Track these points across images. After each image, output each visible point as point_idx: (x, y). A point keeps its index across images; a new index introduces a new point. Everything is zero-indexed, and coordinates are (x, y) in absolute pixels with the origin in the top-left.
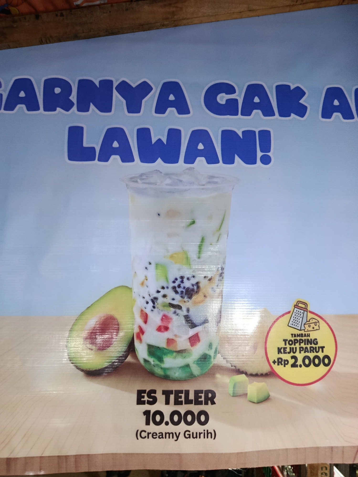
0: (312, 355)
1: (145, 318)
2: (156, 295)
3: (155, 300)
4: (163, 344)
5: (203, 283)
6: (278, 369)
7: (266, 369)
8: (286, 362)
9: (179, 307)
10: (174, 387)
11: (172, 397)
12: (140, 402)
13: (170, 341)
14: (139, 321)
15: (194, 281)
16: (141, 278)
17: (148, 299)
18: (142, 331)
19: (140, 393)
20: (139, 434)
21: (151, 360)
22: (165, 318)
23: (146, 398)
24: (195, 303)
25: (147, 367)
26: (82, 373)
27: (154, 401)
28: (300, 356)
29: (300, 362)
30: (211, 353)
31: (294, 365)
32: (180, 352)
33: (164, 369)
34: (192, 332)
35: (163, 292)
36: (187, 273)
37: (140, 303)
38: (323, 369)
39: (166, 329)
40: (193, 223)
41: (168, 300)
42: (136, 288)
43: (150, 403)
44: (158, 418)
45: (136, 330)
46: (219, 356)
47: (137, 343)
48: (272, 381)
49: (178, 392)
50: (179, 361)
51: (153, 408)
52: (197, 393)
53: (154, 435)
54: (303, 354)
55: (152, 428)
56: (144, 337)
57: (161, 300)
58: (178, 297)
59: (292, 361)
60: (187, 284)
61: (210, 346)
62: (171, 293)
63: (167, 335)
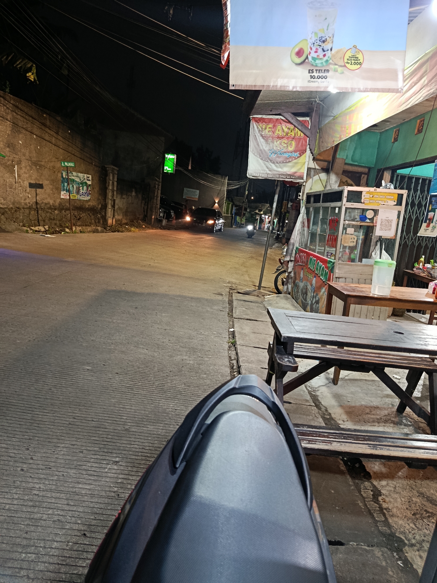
0: (356, 62)
1: (311, 49)
2: (314, 42)
3: (314, 44)
4: (316, 57)
5: (328, 39)
6: (347, 65)
7: (343, 64)
8: (349, 63)
9: (321, 46)
10: (318, 69)
11: (318, 71)
12: (309, 73)
13: (318, 56)
14: (309, 50)
15: (325, 38)
16: (310, 37)
17: (312, 43)
18: (310, 53)
19: (309, 70)
20: (309, 81)
21: (313, 61)
22: (317, 49)
23: (311, 72)
24: (326, 45)
25: (311, 63)
26: (294, 64)
27: (313, 72)
28: (353, 62)
29: (353, 63)
30: (329, 59)
31: (351, 64)
32: (320, 59)
33: (316, 64)
34: (324, 53)
35: (316, 41)
36: (323, 35)
37: (310, 45)
38: (359, 66)
39: (317, 52)
40: (326, 19)
41: (318, 44)
42: (309, 40)
43: (312, 73)
44: (314, 77)
45: (309, 52)
46: (331, 60)
47: (309, 56)
48: (345, 68)
49: (319, 70)
50: (320, 61)
51: (312, 75)
52: (325, 70)
53: (313, 82)
54: (354, 61)
55: (312, 80)
56: (311, 54)
57: (316, 44)
58: (320, 43)
59: (351, 63)
60: (323, 39)
61: (329, 57)
62: (318, 41)
63: (317, 54)
